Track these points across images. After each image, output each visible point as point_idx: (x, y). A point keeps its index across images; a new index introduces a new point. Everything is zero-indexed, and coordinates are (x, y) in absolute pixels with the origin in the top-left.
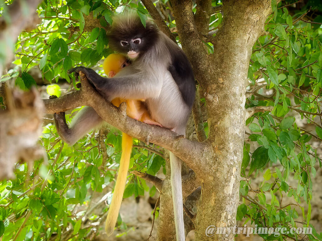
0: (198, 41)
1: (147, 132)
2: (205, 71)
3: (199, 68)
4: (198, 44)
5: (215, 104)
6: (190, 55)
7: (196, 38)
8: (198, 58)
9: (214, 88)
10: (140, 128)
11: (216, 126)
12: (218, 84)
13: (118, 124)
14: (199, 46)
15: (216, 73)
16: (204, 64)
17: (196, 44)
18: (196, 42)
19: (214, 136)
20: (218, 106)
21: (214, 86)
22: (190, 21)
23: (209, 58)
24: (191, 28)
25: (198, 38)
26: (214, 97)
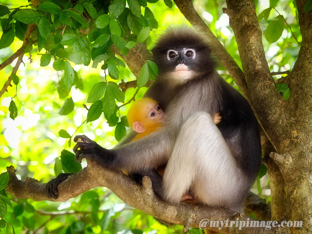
0: (267, 82)
1: (186, 214)
2: (275, 123)
3: (269, 120)
4: (267, 87)
5: (288, 167)
6: (257, 103)
7: (265, 79)
8: (266, 107)
9: (287, 145)
10: (176, 210)
11: (292, 196)
12: (291, 138)
13: (143, 207)
14: (269, 90)
15: (289, 123)
16: (275, 114)
17: (264, 88)
18: (264, 85)
19: (291, 211)
20: (292, 169)
21: (287, 142)
22: (257, 57)
23: (281, 104)
24: (257, 66)
25: (267, 79)
26: (285, 157)
